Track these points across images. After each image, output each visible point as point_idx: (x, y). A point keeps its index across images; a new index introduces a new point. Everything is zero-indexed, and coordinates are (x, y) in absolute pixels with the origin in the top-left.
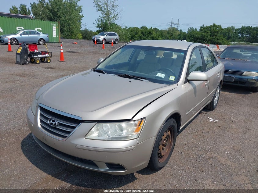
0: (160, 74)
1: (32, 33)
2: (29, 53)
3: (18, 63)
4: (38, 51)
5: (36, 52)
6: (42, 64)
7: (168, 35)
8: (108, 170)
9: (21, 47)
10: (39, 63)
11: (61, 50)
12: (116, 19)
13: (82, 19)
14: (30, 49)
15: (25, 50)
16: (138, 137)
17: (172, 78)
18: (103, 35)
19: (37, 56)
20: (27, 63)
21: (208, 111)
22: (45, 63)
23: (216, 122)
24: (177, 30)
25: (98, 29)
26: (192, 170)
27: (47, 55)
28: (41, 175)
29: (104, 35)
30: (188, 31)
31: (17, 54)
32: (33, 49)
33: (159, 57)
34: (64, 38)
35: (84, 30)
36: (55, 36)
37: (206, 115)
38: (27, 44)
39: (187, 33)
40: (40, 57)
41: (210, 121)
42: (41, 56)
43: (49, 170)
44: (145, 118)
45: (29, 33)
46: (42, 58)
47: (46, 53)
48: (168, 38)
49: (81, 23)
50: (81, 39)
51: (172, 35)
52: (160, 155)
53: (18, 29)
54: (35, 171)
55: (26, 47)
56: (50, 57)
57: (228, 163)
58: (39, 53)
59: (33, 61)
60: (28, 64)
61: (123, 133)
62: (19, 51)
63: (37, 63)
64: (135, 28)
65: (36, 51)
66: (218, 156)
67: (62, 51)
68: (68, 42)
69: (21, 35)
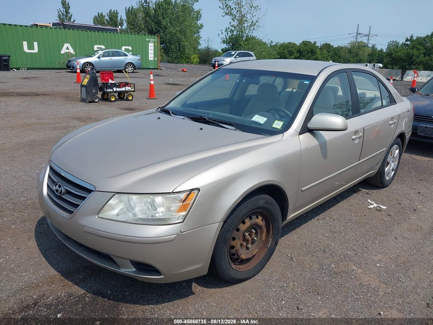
0: (259, 116)
1: (116, 54)
2: (100, 85)
3: (83, 100)
4: (113, 82)
5: (111, 83)
6: (119, 102)
7: (348, 56)
8: (134, 272)
9: (88, 76)
10: (115, 101)
11: (151, 80)
12: (254, 29)
13: (200, 31)
14: (103, 79)
15: (93, 81)
16: (184, 221)
17: (278, 125)
18: (230, 57)
19: (111, 90)
20: (97, 100)
21: (374, 189)
22: (125, 101)
23: (380, 210)
24: (365, 46)
25: (225, 46)
26: (299, 290)
27: (128, 88)
28: (46, 272)
29: (231, 55)
30: (388, 48)
31: (82, 86)
32: (107, 78)
33: (290, 90)
34: (169, 62)
35: (203, 48)
36: (153, 59)
37: (366, 195)
38: (97, 72)
39: (385, 51)
40: (116, 92)
41: (369, 207)
42: (118, 89)
43: (62, 266)
44: (198, 189)
45: (111, 54)
46: (120, 93)
47: (126, 84)
48: (350, 61)
49: (199, 37)
50: (196, 64)
51: (357, 55)
52: (236, 257)
53: (96, 49)
54: (40, 265)
55: (95, 75)
56: (132, 91)
57: (374, 283)
58: (114, 85)
59: (105, 98)
60: (98, 102)
61: (157, 213)
62: (85, 82)
63: (111, 101)
64: (289, 43)
65: (110, 81)
66: (360, 270)
67: (152, 82)
68: (172, 69)
69: (99, 58)
